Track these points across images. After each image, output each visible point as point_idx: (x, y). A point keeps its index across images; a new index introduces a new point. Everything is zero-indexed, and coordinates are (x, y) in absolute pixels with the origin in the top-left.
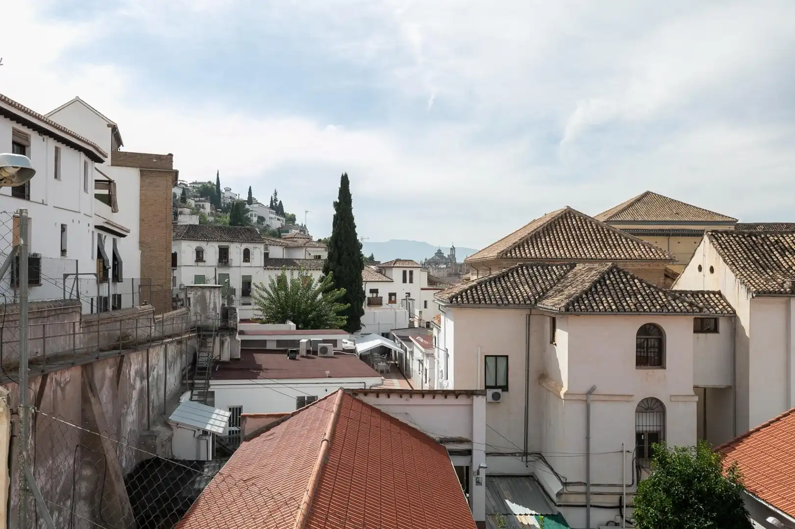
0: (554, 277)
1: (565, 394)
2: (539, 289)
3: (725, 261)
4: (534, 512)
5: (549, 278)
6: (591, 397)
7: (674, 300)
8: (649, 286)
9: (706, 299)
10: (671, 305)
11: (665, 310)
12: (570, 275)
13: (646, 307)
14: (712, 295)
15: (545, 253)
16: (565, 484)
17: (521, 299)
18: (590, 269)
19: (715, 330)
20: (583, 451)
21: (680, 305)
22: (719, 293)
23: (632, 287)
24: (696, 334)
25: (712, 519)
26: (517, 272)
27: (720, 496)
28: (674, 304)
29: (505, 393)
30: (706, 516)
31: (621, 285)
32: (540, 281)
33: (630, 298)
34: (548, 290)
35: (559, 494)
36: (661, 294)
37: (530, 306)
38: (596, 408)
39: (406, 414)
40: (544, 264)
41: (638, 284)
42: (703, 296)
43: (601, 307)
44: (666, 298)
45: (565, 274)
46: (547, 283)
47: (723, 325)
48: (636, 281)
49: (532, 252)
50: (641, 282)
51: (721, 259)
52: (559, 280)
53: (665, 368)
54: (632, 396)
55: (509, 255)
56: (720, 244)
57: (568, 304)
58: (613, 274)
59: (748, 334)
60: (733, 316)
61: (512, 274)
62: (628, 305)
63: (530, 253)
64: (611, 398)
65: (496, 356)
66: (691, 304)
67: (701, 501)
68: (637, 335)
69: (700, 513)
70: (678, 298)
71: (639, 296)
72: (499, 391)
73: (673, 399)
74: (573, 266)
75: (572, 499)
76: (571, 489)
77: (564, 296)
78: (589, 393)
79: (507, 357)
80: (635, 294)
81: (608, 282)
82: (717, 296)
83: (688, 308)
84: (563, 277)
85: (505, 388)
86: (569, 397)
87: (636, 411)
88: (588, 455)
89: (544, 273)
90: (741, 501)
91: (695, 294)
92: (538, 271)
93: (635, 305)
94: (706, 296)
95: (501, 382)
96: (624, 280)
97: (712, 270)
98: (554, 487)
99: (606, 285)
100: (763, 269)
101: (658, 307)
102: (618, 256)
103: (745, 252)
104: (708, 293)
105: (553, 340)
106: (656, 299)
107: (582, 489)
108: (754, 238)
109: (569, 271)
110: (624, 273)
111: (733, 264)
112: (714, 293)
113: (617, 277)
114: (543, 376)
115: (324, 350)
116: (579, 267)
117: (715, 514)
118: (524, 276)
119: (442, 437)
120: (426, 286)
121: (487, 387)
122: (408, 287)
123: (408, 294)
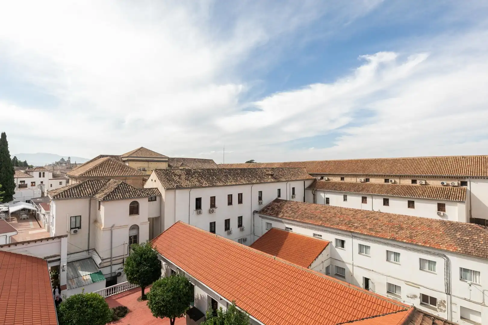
0: (102, 184)
1: (103, 229)
2: (95, 190)
3: (159, 179)
4: (89, 273)
5: (100, 185)
6: (113, 228)
7: (142, 193)
8: (134, 189)
9: (153, 191)
10: (141, 194)
11: (139, 196)
12: (108, 184)
13: (133, 196)
14: (155, 189)
15: (99, 174)
16: (102, 260)
17: (87, 194)
18: (115, 182)
19: (155, 200)
20: (109, 248)
21: (144, 194)
22: (157, 188)
23: (128, 189)
24: (149, 202)
25: (148, 266)
26: (86, 183)
27: (151, 258)
28: (142, 194)
29: (79, 230)
30: (146, 266)
31: (125, 189)
32: (96, 186)
33: (128, 193)
34: (98, 190)
35: (100, 264)
36: (138, 191)
37: (91, 197)
38: (114, 231)
39: (26, 251)
40: (98, 179)
41: (131, 188)
42: (152, 190)
43: (117, 198)
44: (140, 192)
45: (106, 183)
46: (98, 187)
47: (158, 198)
48: (130, 187)
49: (94, 174)
50: (132, 187)
51: (158, 178)
52: (103, 186)
53: (139, 215)
54: (127, 225)
55: (84, 175)
56: (157, 173)
57: (104, 197)
58: (122, 185)
59: (164, 201)
60: (160, 196)
61: (84, 184)
62: (127, 196)
63: (93, 175)
64: (121, 227)
65: (76, 217)
66: (147, 194)
67: (145, 261)
68: (130, 205)
69: (144, 265)
70: (143, 192)
71: (131, 192)
72: (77, 229)
73: (142, 224)
74: (109, 180)
75: (105, 265)
76: (104, 261)
77: (104, 194)
78: (112, 227)
79: (81, 216)
80: (129, 192)
81: (120, 188)
82: (156, 189)
83: (146, 195)
84: (105, 184)
85: (80, 228)
86: (104, 230)
87: (129, 230)
88: (111, 249)
89: (98, 183)
90: (157, 257)
91: (150, 189)
92: (95, 182)
93: (129, 196)
94: (153, 189)
95: (78, 225)
96: (126, 187)
97: (155, 181)
98: (98, 261)
99: (120, 189)
101: (137, 196)
102: (127, 175)
104: (154, 188)
105: (99, 209)
106: (136, 193)
107: (109, 260)
109: (107, 182)
110: (126, 184)
111: (161, 180)
112: (155, 188)
113: (124, 186)
114: (96, 221)
116: (112, 180)
117: (149, 264)
118: (89, 185)
119: (46, 256)
120: (52, 178)
121: (71, 229)
122: (42, 179)
123: (42, 182)
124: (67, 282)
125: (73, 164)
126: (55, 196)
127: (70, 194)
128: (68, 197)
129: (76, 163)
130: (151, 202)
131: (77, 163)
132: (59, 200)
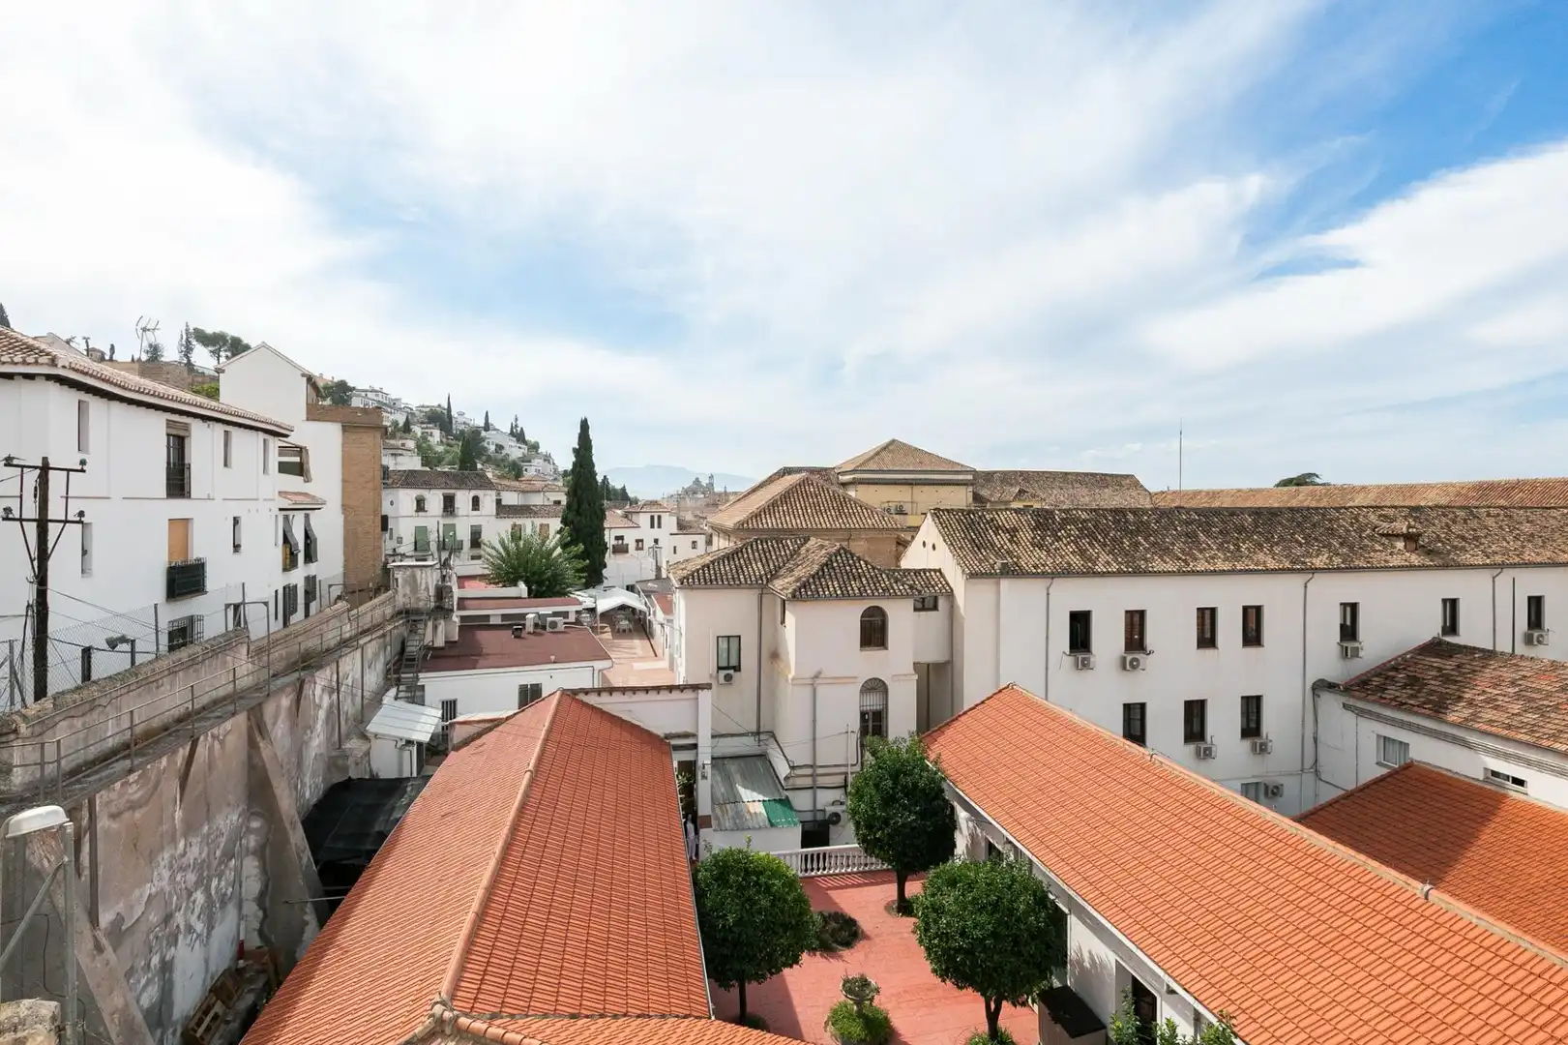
0: (788, 552)
1: (792, 680)
2: (772, 567)
3: (945, 541)
4: (761, 799)
5: (783, 553)
6: (818, 681)
7: (896, 582)
8: (874, 568)
9: (927, 577)
10: (893, 586)
11: (888, 594)
12: (803, 550)
13: (869, 591)
14: (933, 573)
15: (782, 523)
16: (792, 768)
17: (753, 578)
18: (822, 547)
19: (935, 608)
20: (809, 736)
21: (901, 588)
22: (940, 571)
23: (857, 570)
24: (917, 613)
26: (752, 546)
28: (896, 588)
29: (738, 673)
31: (848, 568)
32: (774, 557)
33: (856, 581)
34: (780, 568)
35: (787, 778)
36: (885, 575)
37: (763, 585)
38: (820, 690)
40: (778, 535)
41: (863, 566)
42: (925, 574)
43: (827, 592)
44: (889, 580)
45: (799, 548)
46: (780, 560)
47: (942, 603)
48: (862, 562)
49: (769, 522)
50: (866, 563)
51: (942, 539)
52: (792, 556)
53: (886, 649)
54: (855, 678)
55: (745, 525)
56: (941, 523)
57: (795, 590)
58: (840, 555)
59: (962, 613)
60: (950, 595)
61: (746, 549)
62: (852, 589)
63: (767, 523)
64: (837, 680)
65: (729, 637)
66: (911, 587)
68: (862, 617)
70: (900, 580)
71: (864, 579)
72: (731, 672)
73: (895, 678)
74: (806, 540)
75: (800, 782)
76: (797, 772)
77: (793, 579)
78: (816, 677)
79: (739, 637)
80: (860, 577)
81: (835, 564)
82: (938, 574)
83: (909, 591)
84: (796, 552)
85: (737, 669)
86: (795, 682)
87: (861, 691)
88: (814, 739)
89: (779, 548)
91: (917, 572)
92: (773, 546)
93: (859, 589)
94: (928, 574)
95: (733, 662)
96: (851, 562)
97: (934, 547)
98: (783, 770)
99: (833, 567)
100: (979, 549)
101: (882, 591)
103: (963, 530)
104: (930, 570)
105: (783, 622)
106: (879, 581)
107: (809, 771)
108: (972, 516)
109: (802, 545)
110: (850, 554)
111: (952, 544)
112: (935, 571)
113: (844, 558)
114: (775, 656)
115: (554, 625)
116: (813, 541)
118: (758, 552)
119: (668, 732)
120: (675, 531)
121: (720, 668)
122: (656, 532)
123: (656, 541)
124: (713, 810)
125: (720, 495)
126: (684, 578)
127: (716, 576)
128: (711, 581)
129: (725, 491)
130: (923, 613)
131: (728, 491)
132: (692, 589)
